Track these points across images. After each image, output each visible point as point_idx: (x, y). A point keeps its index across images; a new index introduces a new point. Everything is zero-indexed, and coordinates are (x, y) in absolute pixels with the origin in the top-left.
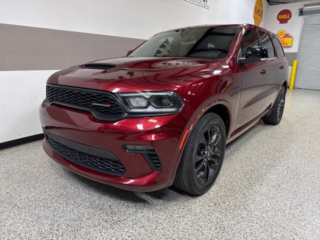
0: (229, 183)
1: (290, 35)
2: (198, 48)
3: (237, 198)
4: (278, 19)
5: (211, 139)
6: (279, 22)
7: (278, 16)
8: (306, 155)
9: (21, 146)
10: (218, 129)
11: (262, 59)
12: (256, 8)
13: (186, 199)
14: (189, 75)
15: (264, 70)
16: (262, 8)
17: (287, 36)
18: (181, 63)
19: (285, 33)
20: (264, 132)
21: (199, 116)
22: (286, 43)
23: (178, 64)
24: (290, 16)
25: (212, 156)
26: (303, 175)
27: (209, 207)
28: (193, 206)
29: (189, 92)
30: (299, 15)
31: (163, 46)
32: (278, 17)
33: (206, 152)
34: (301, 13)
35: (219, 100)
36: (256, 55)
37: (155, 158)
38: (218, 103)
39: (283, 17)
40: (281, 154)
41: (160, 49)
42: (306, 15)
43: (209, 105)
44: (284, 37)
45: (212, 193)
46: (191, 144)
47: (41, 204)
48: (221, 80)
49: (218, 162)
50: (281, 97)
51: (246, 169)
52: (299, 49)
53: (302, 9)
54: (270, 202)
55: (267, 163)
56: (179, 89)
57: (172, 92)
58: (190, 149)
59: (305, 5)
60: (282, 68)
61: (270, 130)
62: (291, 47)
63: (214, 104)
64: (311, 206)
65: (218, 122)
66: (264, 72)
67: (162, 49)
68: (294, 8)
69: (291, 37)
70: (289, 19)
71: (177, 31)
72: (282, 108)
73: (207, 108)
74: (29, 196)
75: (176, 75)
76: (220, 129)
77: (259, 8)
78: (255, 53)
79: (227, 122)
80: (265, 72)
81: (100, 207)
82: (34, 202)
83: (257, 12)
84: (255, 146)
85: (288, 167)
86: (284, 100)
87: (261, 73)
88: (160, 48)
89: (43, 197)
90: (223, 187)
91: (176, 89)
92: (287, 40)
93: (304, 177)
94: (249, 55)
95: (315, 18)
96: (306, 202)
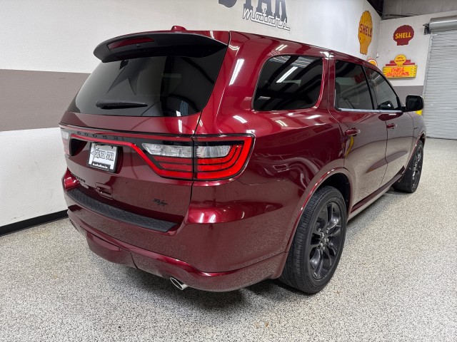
1: (412, 62)
3: (299, 314)
4: (395, 39)
6: (396, 43)
7: (395, 34)
8: (413, 246)
9: (16, 234)
12: (361, 25)
13: (227, 317)
16: (371, 24)
17: (408, 62)
19: (404, 59)
22: (407, 73)
24: (412, 35)
26: (402, 277)
27: (258, 328)
28: (235, 327)
30: (425, 33)
32: (394, 37)
34: (428, 30)
39: (403, 35)
42: (433, 33)
44: (404, 64)
47: (27, 323)
52: (426, 81)
53: (429, 25)
54: (346, 320)
59: (433, 20)
62: (414, 78)
68: (417, 23)
70: (410, 39)
74: (14, 311)
77: (366, 24)
81: (106, 328)
82: (18, 320)
83: (364, 29)
85: (383, 265)
89: (32, 313)
92: (408, 68)
93: (402, 281)
95: (448, 38)
96: (397, 320)
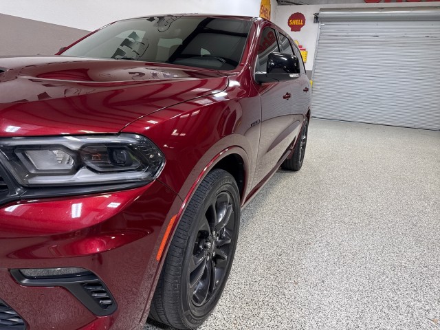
0: (247, 288)
1: (303, 48)
2: (185, 52)
3: (262, 319)
4: (289, 25)
5: (218, 218)
6: (290, 28)
7: (289, 20)
8: (346, 220)
10: (229, 197)
11: (292, 76)
12: (262, 6)
14: (174, 97)
15: (287, 94)
16: (270, 7)
18: (161, 74)
19: (297, 44)
20: (283, 183)
21: (199, 181)
23: (155, 75)
24: (304, 23)
25: (218, 247)
26: (351, 256)
29: (175, 131)
30: (314, 22)
31: (126, 43)
32: (289, 23)
33: (209, 244)
34: (317, 19)
35: (230, 148)
36: (282, 67)
37: (99, 288)
38: (229, 152)
39: (296, 22)
40: (313, 219)
41: (121, 48)
42: (322, 22)
43: (214, 159)
45: (219, 316)
46: (182, 241)
48: (228, 108)
49: (228, 255)
50: (304, 131)
51: (269, 252)
52: (314, 66)
53: (318, 14)
54: (316, 318)
55: (298, 238)
56: (154, 128)
57: (138, 137)
58: (180, 251)
59: (322, 10)
60: (306, 90)
61: (290, 179)
63: (223, 155)
64: (375, 317)
65: (228, 186)
66: (287, 96)
67: (124, 48)
68: (308, 11)
69: (304, 50)
71: (151, 19)
72: (304, 147)
73: (213, 164)
75: (151, 97)
76: (231, 196)
77: (266, 7)
78: (279, 64)
79: (241, 181)
80: (289, 97)
84: (275, 208)
85: (328, 243)
86: (306, 135)
87: (284, 98)
88: (122, 45)
90: (238, 299)
91: (147, 128)
93: (353, 260)
94: (271, 66)
95: (333, 28)
96: (367, 309)
